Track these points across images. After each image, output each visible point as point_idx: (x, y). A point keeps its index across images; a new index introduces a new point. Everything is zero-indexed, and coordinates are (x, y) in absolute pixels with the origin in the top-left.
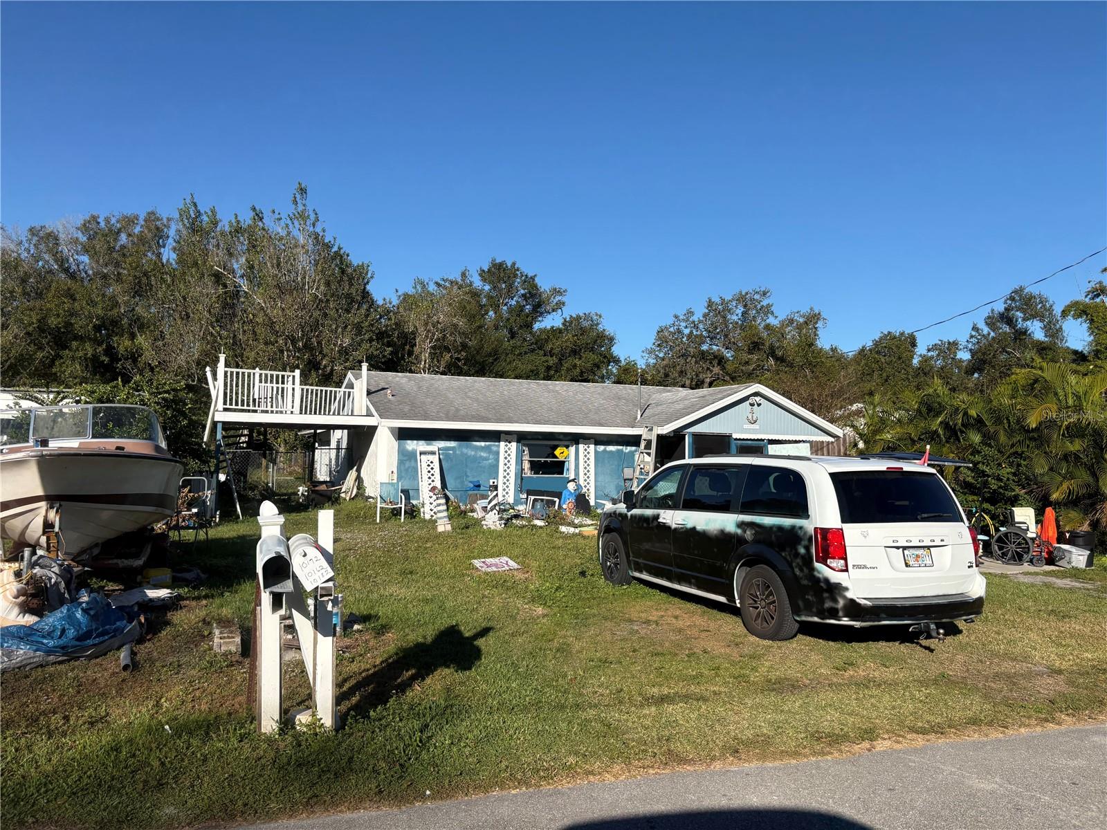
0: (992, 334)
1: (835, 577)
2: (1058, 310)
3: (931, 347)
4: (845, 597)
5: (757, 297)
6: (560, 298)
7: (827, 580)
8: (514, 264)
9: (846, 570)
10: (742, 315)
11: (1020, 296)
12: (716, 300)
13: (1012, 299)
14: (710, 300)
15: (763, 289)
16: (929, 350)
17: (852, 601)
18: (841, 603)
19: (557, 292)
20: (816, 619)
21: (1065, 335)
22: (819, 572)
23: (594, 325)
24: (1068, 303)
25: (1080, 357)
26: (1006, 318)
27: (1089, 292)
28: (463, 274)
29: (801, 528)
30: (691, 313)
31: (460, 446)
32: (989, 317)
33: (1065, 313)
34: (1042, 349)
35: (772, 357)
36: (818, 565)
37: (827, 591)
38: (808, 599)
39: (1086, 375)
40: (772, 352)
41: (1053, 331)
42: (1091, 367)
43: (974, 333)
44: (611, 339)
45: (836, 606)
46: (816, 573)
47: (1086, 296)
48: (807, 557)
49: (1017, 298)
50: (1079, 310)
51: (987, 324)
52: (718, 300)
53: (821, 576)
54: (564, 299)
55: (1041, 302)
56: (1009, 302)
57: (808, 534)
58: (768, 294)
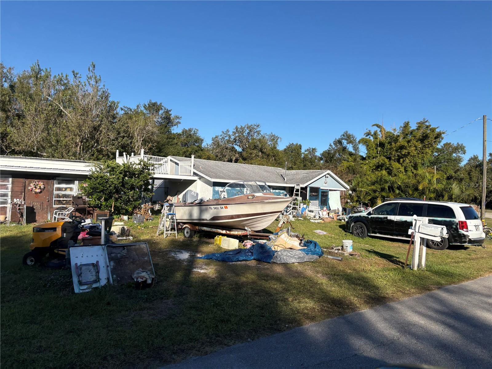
0: (336, 148)
1: (465, 233)
2: (358, 140)
3: (306, 150)
4: (469, 238)
5: (255, 127)
6: (178, 120)
7: (463, 234)
8: (161, 104)
9: (468, 232)
10: (247, 134)
11: (346, 134)
12: (239, 127)
13: (344, 135)
14: (237, 127)
15: (258, 124)
16: (305, 151)
17: (470, 239)
18: (468, 239)
19: (177, 117)
20: (459, 244)
21: (359, 150)
22: (460, 232)
23: (195, 133)
24: (360, 138)
25: (363, 159)
26: (340, 142)
27: (365, 133)
28: (138, 106)
29: (453, 221)
30: (228, 131)
31: (232, 189)
32: (334, 141)
33: (359, 142)
34: (351, 154)
35: (261, 152)
36: (460, 230)
37: (463, 237)
38: (456, 239)
39: (365, 165)
40: (261, 150)
41: (356, 148)
42: (367, 162)
43: (330, 147)
44: (202, 140)
45: (466, 240)
46: (459, 232)
47: (364, 135)
48: (456, 228)
49: (345, 135)
50: (364, 142)
51: (334, 144)
52: (240, 127)
53: (461, 233)
54: (180, 121)
55: (353, 137)
56: (342, 136)
57: (456, 223)
58: (259, 126)
